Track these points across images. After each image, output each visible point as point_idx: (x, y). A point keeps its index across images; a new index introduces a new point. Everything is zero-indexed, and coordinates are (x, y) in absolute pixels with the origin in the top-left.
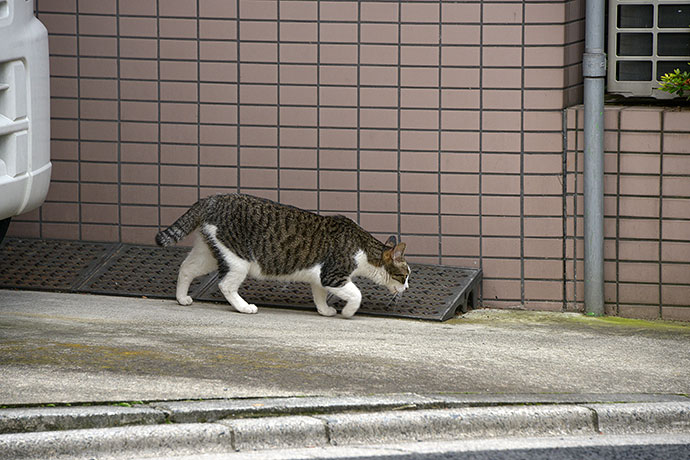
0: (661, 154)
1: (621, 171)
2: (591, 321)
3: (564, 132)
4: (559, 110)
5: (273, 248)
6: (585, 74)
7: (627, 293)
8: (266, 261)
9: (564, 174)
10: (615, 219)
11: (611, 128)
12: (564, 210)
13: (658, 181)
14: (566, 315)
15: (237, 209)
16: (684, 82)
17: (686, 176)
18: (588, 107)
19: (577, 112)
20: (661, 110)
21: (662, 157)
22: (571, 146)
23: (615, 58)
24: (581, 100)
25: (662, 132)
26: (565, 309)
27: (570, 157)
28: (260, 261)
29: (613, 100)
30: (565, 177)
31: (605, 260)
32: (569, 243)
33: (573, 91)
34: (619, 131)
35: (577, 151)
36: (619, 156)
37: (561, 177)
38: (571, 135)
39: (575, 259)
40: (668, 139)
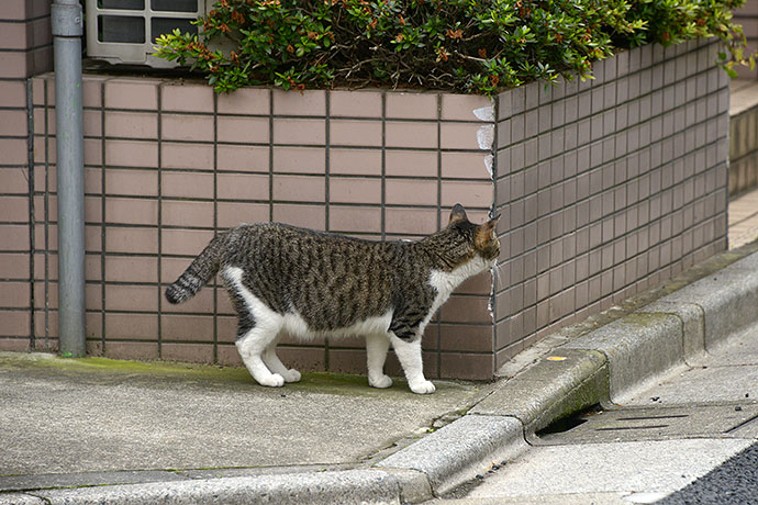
0: (159, 141)
1: (107, 163)
2: (67, 365)
3: (29, 108)
4: (21, 80)
5: (320, 295)
6: (55, 32)
7: (116, 324)
8: (312, 314)
9: (31, 166)
10: (100, 228)
11: (92, 105)
12: (31, 215)
13: (156, 176)
14: (34, 357)
15: (268, 246)
16: (187, 46)
17: (191, 170)
18: (60, 77)
19: (46, 83)
20: (157, 82)
21: (160, 146)
22: (39, 128)
23: (95, 11)
24: (51, 66)
25: (159, 112)
26: (33, 348)
27: (39, 143)
28: (304, 314)
29: (96, 67)
30: (31, 170)
31: (87, 282)
32: (39, 259)
33: (39, 54)
34: (103, 109)
35: (47, 136)
36: (103, 143)
37: (26, 170)
38: (38, 114)
39: (46, 281)
40: (167, 121)
